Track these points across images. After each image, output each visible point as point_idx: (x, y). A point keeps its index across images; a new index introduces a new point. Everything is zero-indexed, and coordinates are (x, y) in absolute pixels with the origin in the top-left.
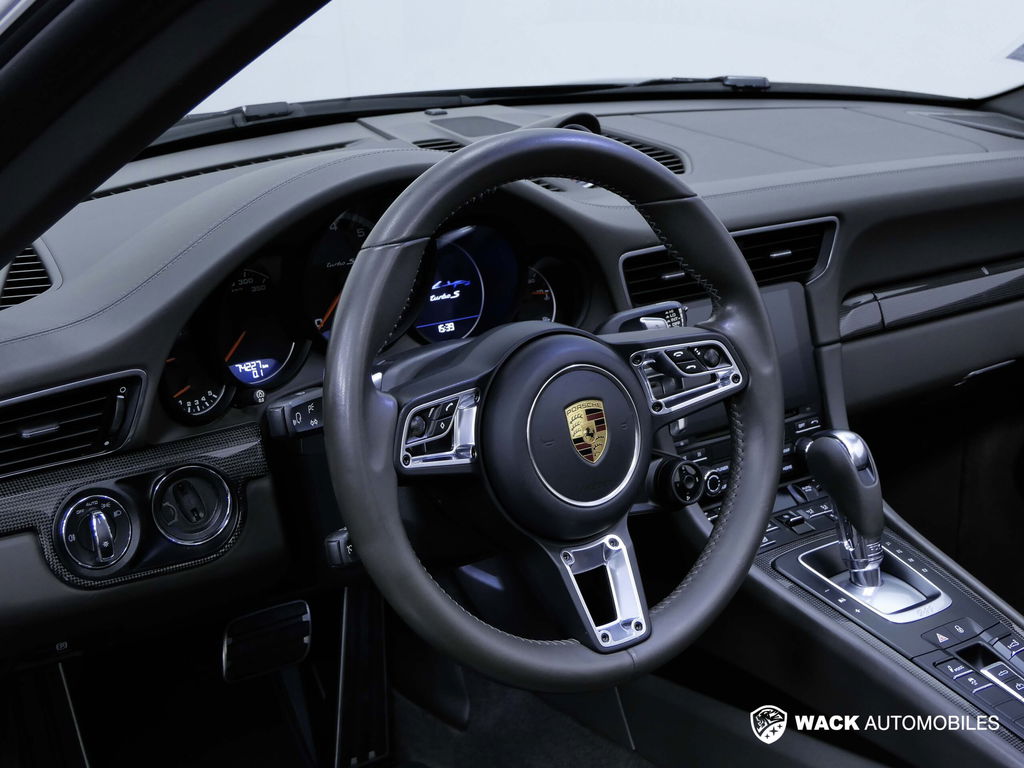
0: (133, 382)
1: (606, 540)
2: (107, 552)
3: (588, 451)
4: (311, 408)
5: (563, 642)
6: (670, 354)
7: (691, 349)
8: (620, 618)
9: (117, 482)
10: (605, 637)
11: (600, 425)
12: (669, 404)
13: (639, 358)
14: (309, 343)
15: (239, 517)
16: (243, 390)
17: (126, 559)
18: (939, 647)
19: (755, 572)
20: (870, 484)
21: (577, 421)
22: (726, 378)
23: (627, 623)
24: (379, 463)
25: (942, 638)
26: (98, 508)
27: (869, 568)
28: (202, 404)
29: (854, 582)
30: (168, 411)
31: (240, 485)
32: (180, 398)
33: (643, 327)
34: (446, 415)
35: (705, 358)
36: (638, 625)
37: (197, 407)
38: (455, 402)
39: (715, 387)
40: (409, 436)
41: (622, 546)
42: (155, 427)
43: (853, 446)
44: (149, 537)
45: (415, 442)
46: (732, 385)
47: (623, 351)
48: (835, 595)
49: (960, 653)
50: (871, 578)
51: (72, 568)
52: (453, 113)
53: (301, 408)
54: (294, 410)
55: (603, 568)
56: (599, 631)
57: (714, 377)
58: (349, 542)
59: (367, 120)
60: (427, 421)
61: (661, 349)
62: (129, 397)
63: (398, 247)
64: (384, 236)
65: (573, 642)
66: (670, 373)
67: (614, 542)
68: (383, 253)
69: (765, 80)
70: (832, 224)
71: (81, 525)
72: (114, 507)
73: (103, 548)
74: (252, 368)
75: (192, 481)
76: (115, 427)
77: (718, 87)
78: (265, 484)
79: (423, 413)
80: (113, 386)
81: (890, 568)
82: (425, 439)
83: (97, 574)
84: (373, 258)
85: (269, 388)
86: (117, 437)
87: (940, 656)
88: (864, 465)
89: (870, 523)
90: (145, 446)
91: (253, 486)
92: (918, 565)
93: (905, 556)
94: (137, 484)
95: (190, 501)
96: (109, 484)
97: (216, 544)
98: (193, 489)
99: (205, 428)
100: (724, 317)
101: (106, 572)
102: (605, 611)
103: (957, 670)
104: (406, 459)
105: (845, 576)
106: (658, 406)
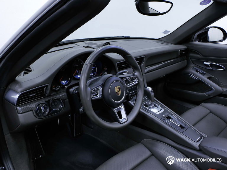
0: (47, 86)
1: (120, 106)
2: (44, 113)
3: (118, 94)
4: (76, 89)
5: (115, 122)
6: (128, 78)
7: (131, 77)
8: (123, 118)
9: (45, 102)
10: (121, 121)
11: (120, 90)
12: (128, 86)
13: (124, 79)
14: (72, 78)
15: (64, 106)
16: (63, 86)
17: (47, 114)
18: (164, 117)
19: (141, 110)
20: (152, 94)
21: (116, 89)
22: (136, 82)
23: (124, 119)
24: (89, 99)
25: (164, 116)
26: (42, 106)
27: (153, 106)
28: (57, 88)
29: (150, 108)
30: (52, 90)
31: (64, 100)
32: (54, 87)
33: (123, 74)
34: (98, 90)
35: (133, 79)
36: (126, 119)
37: (56, 89)
38: (99, 88)
39: (134, 83)
40: (93, 94)
41: (123, 107)
42: (50, 92)
43: (150, 89)
44: (50, 110)
45: (94, 95)
46: (137, 82)
47: (122, 78)
48: (149, 110)
49: (166, 118)
50: (153, 107)
51: (38, 116)
52: (87, 42)
53: (75, 90)
54: (74, 90)
55: (120, 111)
56: (121, 120)
57: (134, 81)
58: (83, 109)
59: (75, 43)
60: (95, 91)
61: (127, 78)
62: (46, 89)
63: (90, 65)
64: (87, 63)
65: (117, 122)
66: (128, 81)
67: (121, 107)
68: (87, 66)
69: (129, 36)
70: (144, 57)
71: (40, 109)
72: (45, 106)
73: (43, 112)
74: (64, 82)
75: (56, 101)
76: (44, 93)
77: (123, 38)
78: (67, 100)
79: (94, 90)
80: (44, 87)
81: (155, 106)
82: (95, 94)
83: (42, 116)
84: (86, 66)
85: (67, 85)
86: (44, 95)
87: (164, 118)
88: (152, 92)
89: (153, 100)
90: (49, 96)
91: (66, 101)
92: (159, 105)
93: (157, 104)
94: (48, 102)
95: (56, 103)
96: (44, 102)
97: (61, 110)
98: (57, 102)
99: (57, 92)
100: (135, 72)
101: (44, 116)
102: (121, 117)
103: (167, 120)
104: (92, 97)
105: (149, 107)
106: (127, 86)
